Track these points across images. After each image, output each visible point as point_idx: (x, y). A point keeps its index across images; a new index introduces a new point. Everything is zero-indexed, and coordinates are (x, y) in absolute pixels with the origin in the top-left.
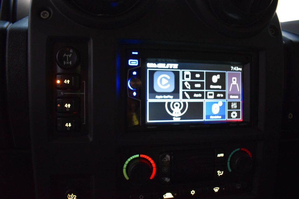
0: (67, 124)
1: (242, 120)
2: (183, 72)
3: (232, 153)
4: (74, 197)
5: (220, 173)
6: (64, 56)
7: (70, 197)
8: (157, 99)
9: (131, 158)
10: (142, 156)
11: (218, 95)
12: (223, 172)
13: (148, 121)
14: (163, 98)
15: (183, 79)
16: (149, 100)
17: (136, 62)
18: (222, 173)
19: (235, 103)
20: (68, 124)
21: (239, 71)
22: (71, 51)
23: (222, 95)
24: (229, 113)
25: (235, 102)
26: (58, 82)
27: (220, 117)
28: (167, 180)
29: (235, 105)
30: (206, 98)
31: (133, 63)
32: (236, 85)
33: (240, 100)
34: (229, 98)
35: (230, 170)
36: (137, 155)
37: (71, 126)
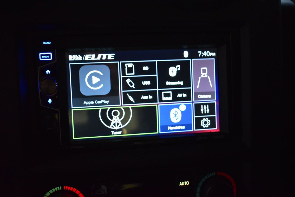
1: (219, 131)
2: (123, 65)
3: (203, 180)
8: (85, 105)
9: (51, 192)
10: (66, 188)
11: (179, 95)
13: (74, 138)
14: (95, 104)
15: (124, 74)
16: (74, 109)
17: (50, 55)
19: (206, 106)
21: (212, 57)
23: (185, 95)
24: (198, 121)
25: (206, 104)
27: (184, 127)
29: (206, 109)
30: (161, 100)
31: (46, 56)
32: (207, 78)
33: (214, 101)
34: (196, 98)
36: (58, 188)
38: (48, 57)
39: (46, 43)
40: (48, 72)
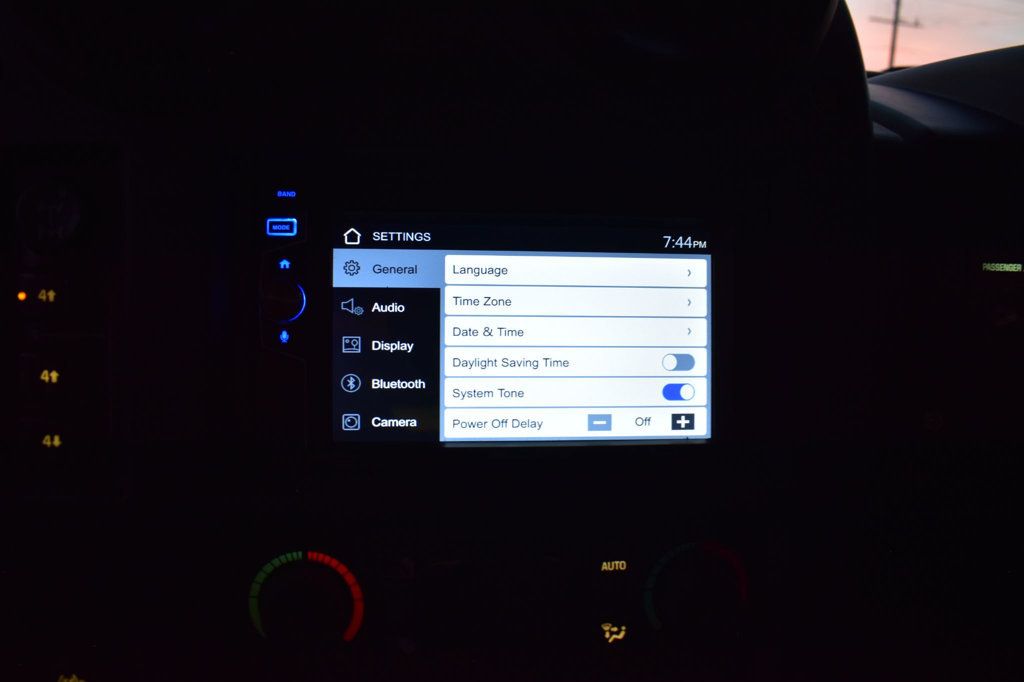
0: (48, 437)
1: (708, 436)
3: (664, 560)
9: (276, 562)
10: (313, 556)
17: (291, 224)
20: (52, 440)
26: (22, 296)
36: (295, 554)
37: (60, 446)
38: (287, 227)
39: (284, 194)
40: (285, 264)
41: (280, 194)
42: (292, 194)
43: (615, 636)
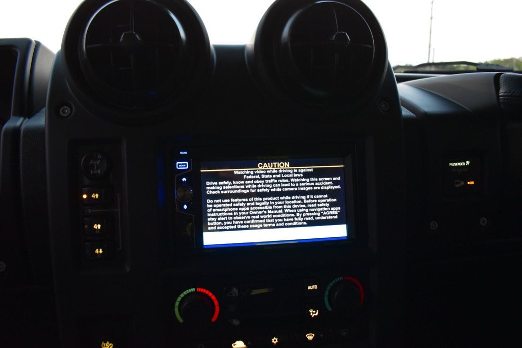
0: (97, 250)
1: (346, 235)
3: (331, 284)
4: (110, 346)
5: (314, 313)
6: (91, 163)
7: (106, 346)
9: (185, 293)
10: (199, 290)
12: (317, 311)
17: (186, 164)
18: (317, 313)
20: (99, 251)
22: (99, 156)
26: (85, 196)
28: (236, 322)
31: (182, 165)
35: (330, 309)
36: (192, 289)
37: (102, 253)
38: (185, 165)
39: (183, 153)
40: (184, 179)
41: (181, 153)
42: (186, 153)
43: (314, 314)
